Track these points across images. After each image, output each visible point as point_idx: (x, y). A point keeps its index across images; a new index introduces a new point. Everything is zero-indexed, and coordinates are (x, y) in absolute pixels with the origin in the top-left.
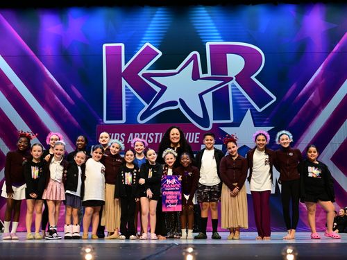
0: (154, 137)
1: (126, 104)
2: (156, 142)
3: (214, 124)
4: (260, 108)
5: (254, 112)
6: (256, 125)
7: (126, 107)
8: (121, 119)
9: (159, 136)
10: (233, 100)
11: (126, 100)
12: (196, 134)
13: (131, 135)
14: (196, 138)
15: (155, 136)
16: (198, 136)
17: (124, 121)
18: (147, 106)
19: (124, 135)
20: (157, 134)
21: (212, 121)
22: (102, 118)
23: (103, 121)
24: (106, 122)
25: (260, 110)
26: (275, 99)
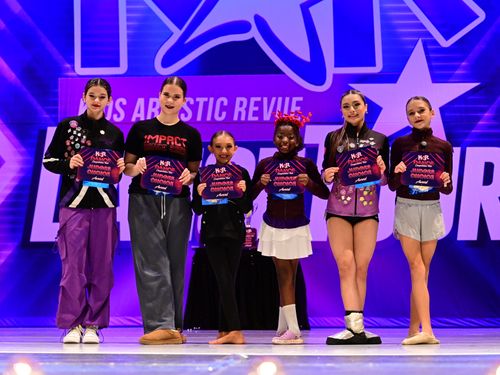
0: (194, 108)
1: (128, 27)
2: (199, 118)
3: (336, 76)
4: (447, 38)
5: (431, 48)
6: (436, 79)
7: (129, 36)
8: (117, 64)
9: (206, 105)
10: (383, 18)
11: (128, 19)
12: (295, 99)
13: (141, 102)
14: (294, 108)
15: (197, 104)
16: (298, 104)
17: (122, 68)
18: (177, 33)
19: (124, 102)
20: (201, 100)
21: (331, 70)
22: (72, 62)
23: (73, 69)
24: (80, 70)
25: (445, 43)
26: (482, 15)
